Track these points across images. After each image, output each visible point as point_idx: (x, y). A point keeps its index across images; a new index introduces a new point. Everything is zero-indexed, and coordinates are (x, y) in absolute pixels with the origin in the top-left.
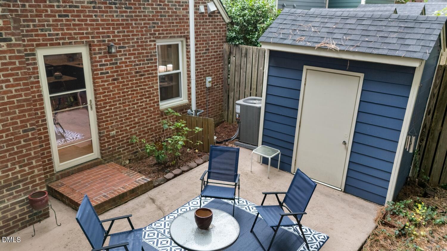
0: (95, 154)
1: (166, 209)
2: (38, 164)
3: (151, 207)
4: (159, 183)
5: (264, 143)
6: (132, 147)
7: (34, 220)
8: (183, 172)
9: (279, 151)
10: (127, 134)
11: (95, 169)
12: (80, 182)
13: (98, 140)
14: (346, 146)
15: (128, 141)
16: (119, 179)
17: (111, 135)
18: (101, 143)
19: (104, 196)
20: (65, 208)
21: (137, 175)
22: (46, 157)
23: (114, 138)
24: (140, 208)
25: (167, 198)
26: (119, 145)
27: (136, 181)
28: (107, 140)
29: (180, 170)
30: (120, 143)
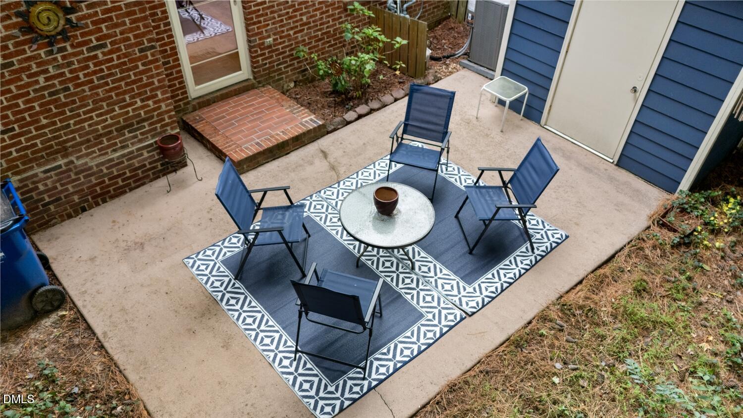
0: (244, 73)
1: (342, 170)
2: (165, 96)
3: (321, 165)
4: (335, 127)
5: (505, 72)
6: (298, 62)
7: (168, 169)
8: (372, 111)
9: (527, 89)
10: (291, 43)
11: (245, 97)
12: (224, 117)
13: (247, 51)
14: (635, 96)
15: (292, 52)
16: (278, 117)
17: (266, 45)
18: (252, 57)
19: (257, 144)
20: (206, 155)
21: (303, 112)
22: (176, 79)
23: (270, 50)
24: (306, 165)
25: (344, 152)
26: (279, 59)
27: (301, 124)
28: (261, 51)
29: (367, 107)
30: (281, 57)
